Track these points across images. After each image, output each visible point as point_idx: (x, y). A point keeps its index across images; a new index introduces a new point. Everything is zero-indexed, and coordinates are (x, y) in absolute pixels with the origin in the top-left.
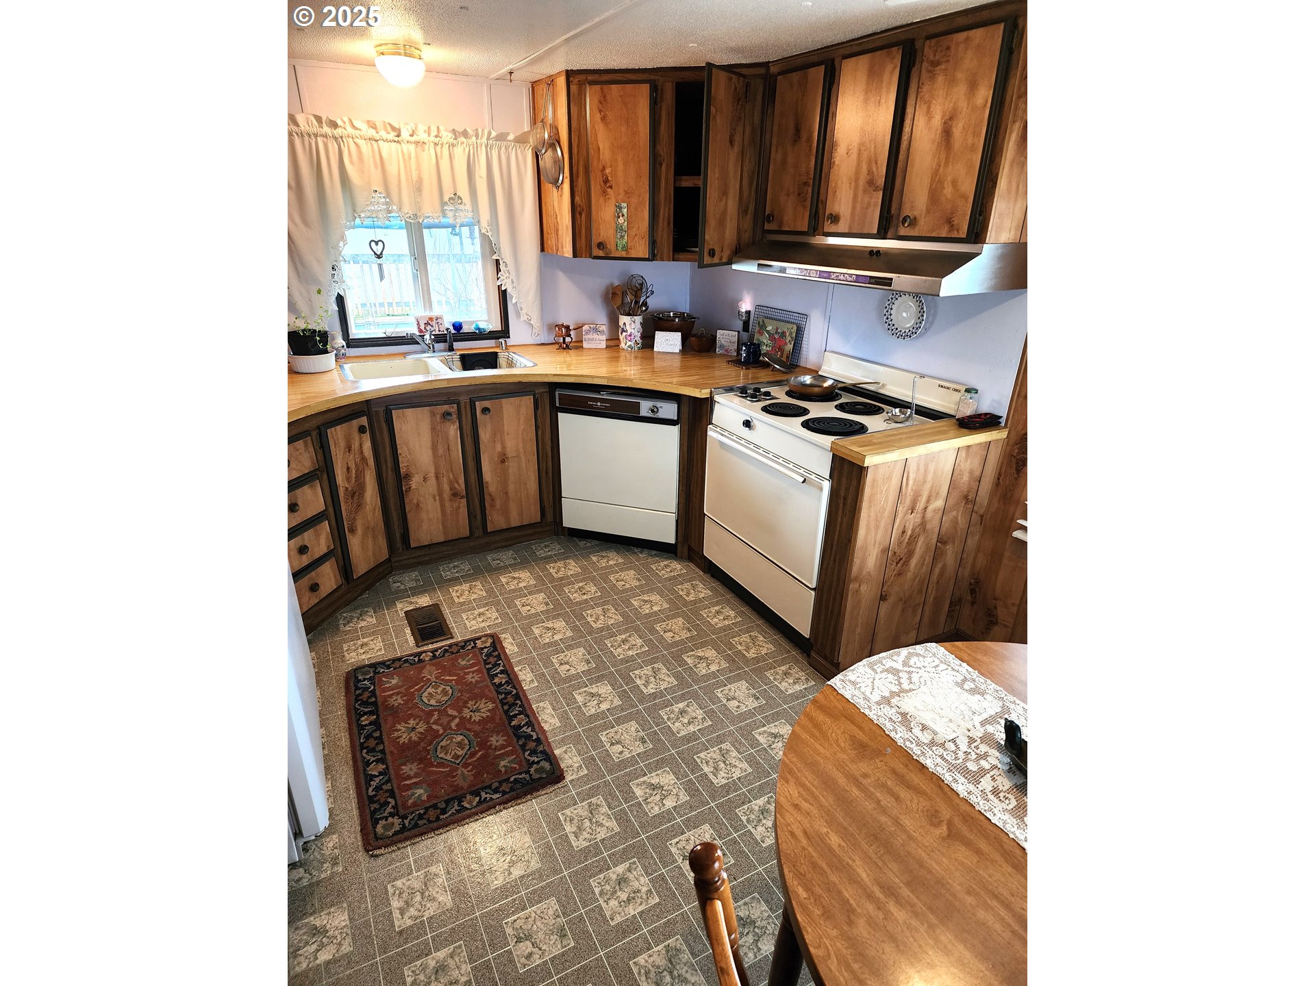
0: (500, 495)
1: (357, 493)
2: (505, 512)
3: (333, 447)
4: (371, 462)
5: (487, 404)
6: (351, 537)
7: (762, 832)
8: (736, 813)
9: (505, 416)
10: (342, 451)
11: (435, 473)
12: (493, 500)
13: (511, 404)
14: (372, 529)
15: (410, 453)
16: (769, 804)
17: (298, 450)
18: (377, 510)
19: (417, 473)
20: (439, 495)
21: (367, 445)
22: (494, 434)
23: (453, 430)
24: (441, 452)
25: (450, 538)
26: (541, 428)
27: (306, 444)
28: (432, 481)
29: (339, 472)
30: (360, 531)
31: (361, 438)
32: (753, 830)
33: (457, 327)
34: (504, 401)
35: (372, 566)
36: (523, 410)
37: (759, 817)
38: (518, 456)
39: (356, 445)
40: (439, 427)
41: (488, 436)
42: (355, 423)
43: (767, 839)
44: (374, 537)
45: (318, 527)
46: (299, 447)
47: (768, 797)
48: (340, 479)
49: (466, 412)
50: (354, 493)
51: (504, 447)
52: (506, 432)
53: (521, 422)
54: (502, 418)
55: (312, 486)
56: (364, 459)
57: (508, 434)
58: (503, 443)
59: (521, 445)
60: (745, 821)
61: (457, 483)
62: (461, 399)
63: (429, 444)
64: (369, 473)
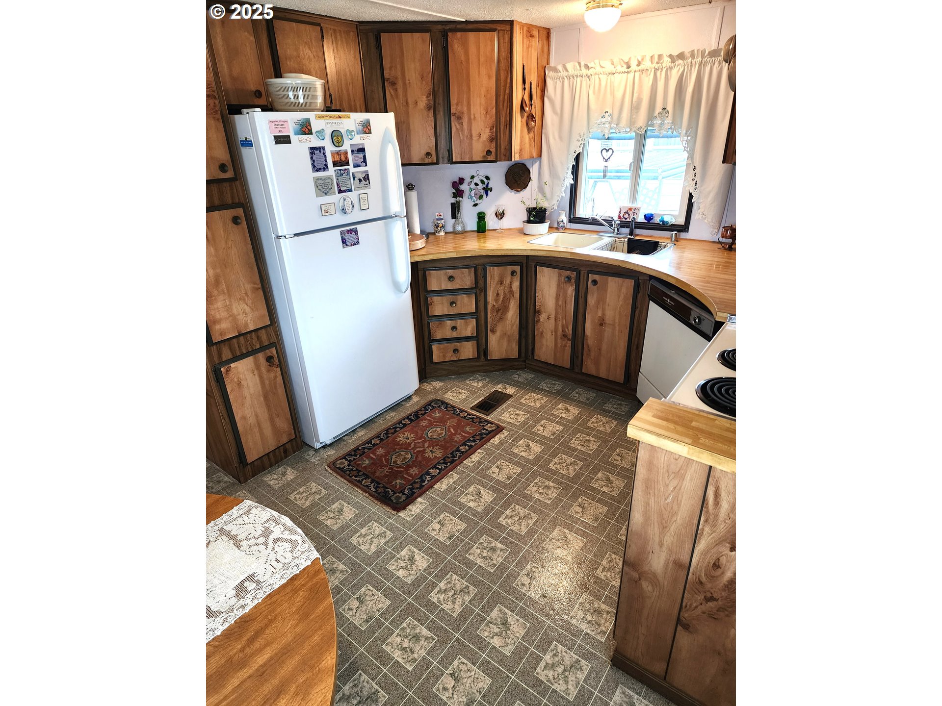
0: (595, 349)
1: (502, 310)
2: (597, 363)
3: (490, 278)
4: (517, 295)
5: (596, 277)
6: (491, 334)
7: (395, 642)
8: (407, 618)
9: (609, 290)
10: (495, 283)
11: (555, 316)
12: (589, 350)
13: (615, 282)
14: (509, 336)
15: (542, 297)
16: (426, 639)
17: (463, 274)
18: (515, 326)
19: (545, 312)
20: (555, 332)
21: (516, 285)
22: (598, 302)
23: (571, 290)
24: (560, 303)
25: (557, 364)
26: (639, 309)
27: (470, 272)
28: (552, 321)
29: (491, 294)
30: (498, 333)
31: (512, 279)
32: (395, 634)
33: (649, 218)
34: (610, 278)
35: (503, 357)
36: (624, 290)
37: (410, 635)
38: (614, 325)
39: (507, 281)
40: (562, 286)
41: (593, 302)
42: (510, 269)
43: (390, 647)
44: (509, 341)
45: (468, 321)
46: (464, 272)
47: (432, 637)
48: (490, 298)
49: (583, 279)
50: (499, 310)
51: (604, 314)
52: (607, 304)
53: (621, 299)
54: (606, 291)
55: (469, 297)
56: (511, 292)
57: (609, 305)
58: (603, 310)
59: (617, 317)
60: (402, 626)
61: (567, 328)
62: (582, 269)
63: (554, 295)
64: (513, 301)
